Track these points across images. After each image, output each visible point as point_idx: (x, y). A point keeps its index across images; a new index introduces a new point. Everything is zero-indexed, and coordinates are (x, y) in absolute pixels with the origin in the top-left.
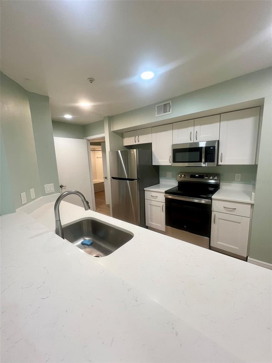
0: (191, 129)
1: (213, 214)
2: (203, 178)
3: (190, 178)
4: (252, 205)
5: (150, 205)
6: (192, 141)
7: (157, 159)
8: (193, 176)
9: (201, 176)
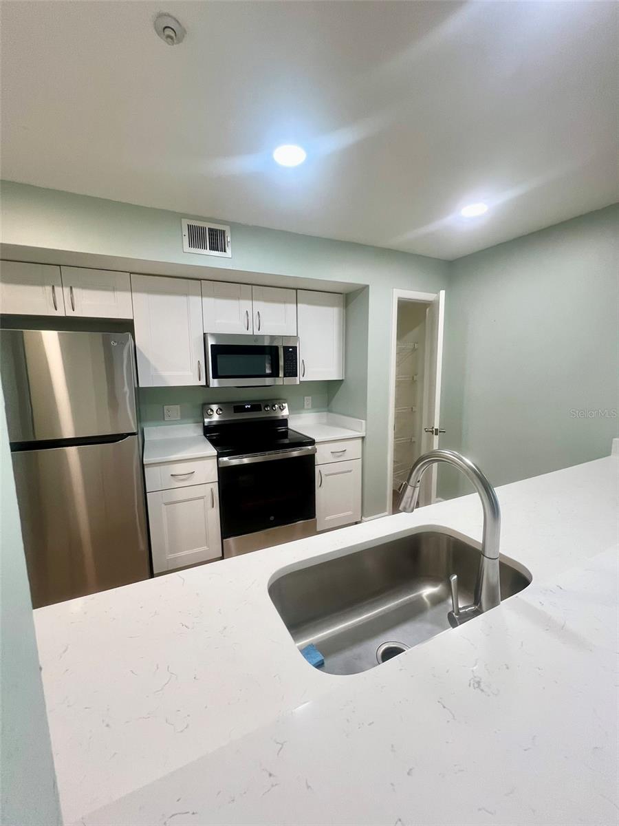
0: (246, 305)
1: (317, 469)
2: (261, 410)
3: (235, 412)
4: (363, 438)
5: (166, 504)
6: (250, 332)
7: (156, 370)
8: (239, 408)
9: (256, 407)
